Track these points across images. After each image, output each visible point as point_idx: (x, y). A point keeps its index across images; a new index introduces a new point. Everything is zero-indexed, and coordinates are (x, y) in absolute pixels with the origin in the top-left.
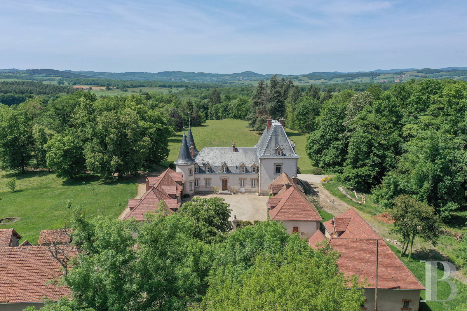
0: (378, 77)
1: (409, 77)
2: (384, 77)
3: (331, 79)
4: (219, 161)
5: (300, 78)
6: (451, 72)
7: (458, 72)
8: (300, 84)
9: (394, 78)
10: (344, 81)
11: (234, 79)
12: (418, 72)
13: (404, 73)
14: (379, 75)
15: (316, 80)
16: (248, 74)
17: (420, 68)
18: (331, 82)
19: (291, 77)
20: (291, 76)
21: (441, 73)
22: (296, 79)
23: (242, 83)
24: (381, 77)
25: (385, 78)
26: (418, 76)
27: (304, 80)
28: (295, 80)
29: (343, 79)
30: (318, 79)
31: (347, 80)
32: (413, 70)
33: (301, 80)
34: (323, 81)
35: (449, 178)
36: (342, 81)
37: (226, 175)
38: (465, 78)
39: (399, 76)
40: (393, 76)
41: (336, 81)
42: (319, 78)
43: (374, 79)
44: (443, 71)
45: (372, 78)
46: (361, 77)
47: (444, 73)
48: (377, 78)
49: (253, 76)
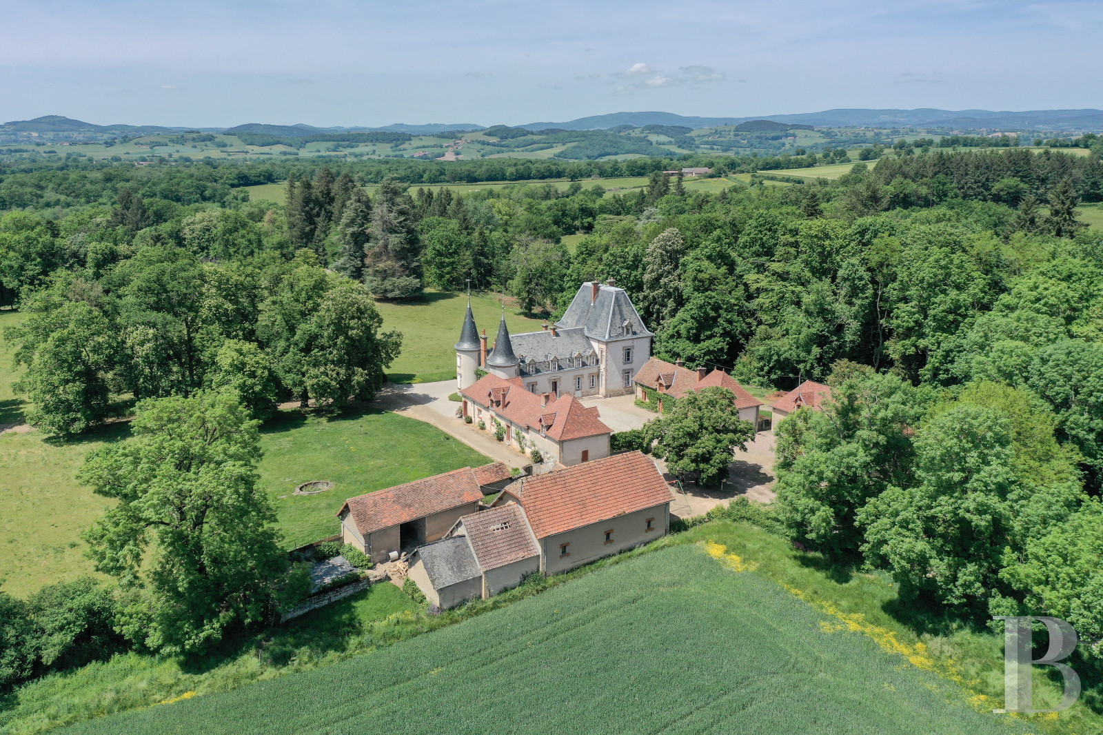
0: (407, 142)
1: (471, 146)
2: (421, 144)
3: (302, 145)
4: (540, 353)
5: (220, 138)
6: (547, 134)
7: (560, 135)
8: (224, 155)
9: (441, 147)
10: (334, 151)
11: (13, 137)
12: (486, 134)
13: (460, 135)
14: (410, 139)
15: (264, 145)
16: (54, 124)
17: (487, 124)
18: (304, 153)
19: (194, 135)
20: (192, 132)
21: (529, 137)
22: (210, 140)
23: (50, 152)
24: (415, 142)
25: (424, 147)
26: (489, 144)
27: (231, 146)
28: (208, 143)
29: (331, 144)
30: (268, 144)
31: (341, 149)
32: (475, 130)
33: (225, 146)
34: (281, 148)
35: (835, 338)
36: (328, 150)
37: (557, 374)
38: (575, 147)
39: (451, 142)
40: (440, 141)
41: (314, 149)
42: (270, 140)
43: (402, 147)
44: (532, 133)
45: (397, 146)
46: (372, 141)
47: (536, 138)
48: (406, 145)
49: (72, 130)
